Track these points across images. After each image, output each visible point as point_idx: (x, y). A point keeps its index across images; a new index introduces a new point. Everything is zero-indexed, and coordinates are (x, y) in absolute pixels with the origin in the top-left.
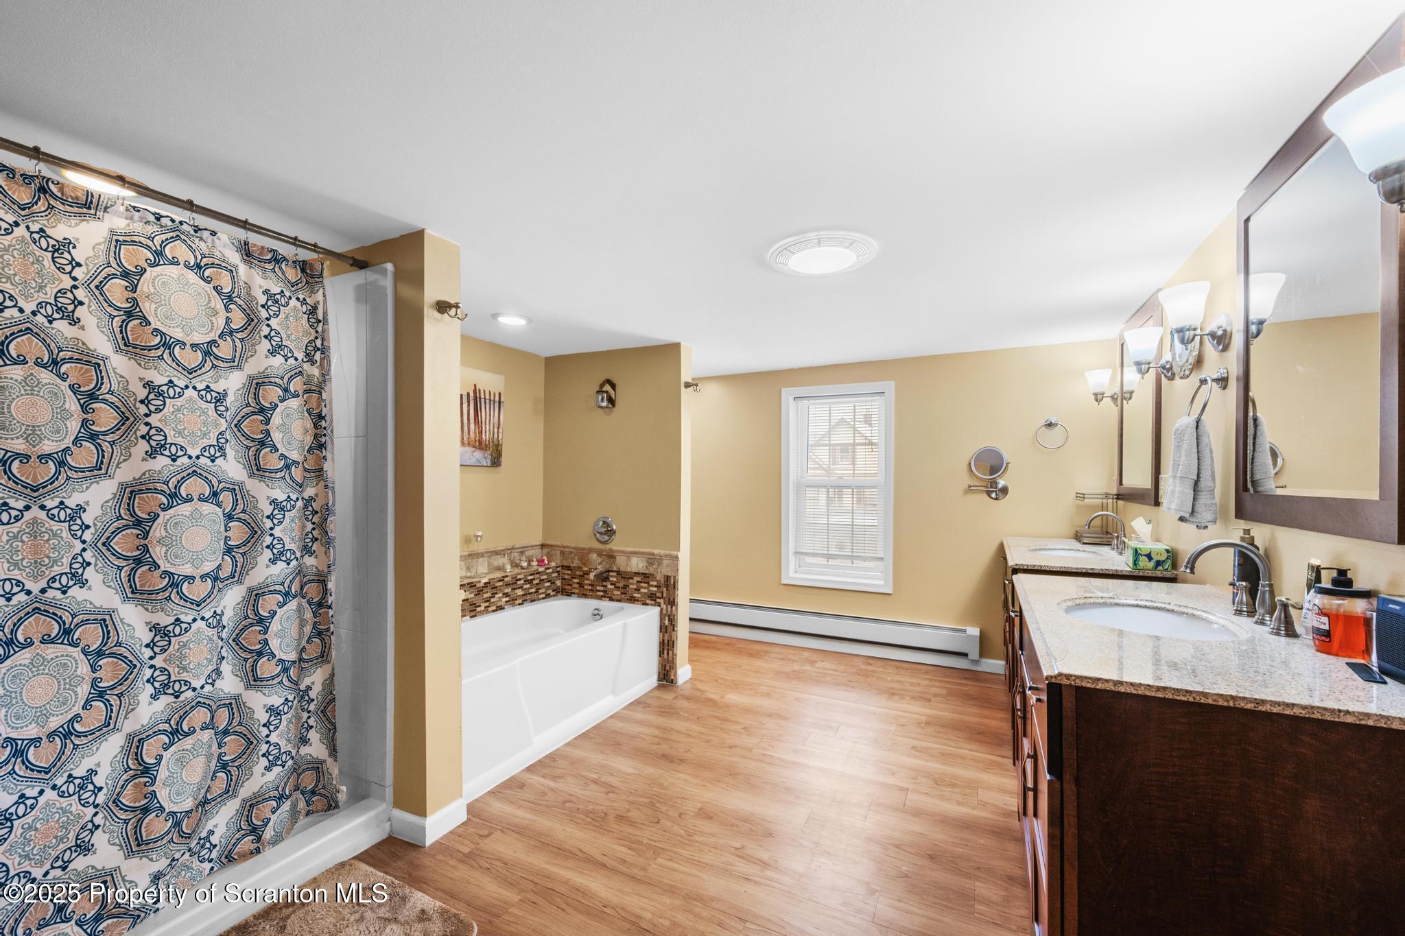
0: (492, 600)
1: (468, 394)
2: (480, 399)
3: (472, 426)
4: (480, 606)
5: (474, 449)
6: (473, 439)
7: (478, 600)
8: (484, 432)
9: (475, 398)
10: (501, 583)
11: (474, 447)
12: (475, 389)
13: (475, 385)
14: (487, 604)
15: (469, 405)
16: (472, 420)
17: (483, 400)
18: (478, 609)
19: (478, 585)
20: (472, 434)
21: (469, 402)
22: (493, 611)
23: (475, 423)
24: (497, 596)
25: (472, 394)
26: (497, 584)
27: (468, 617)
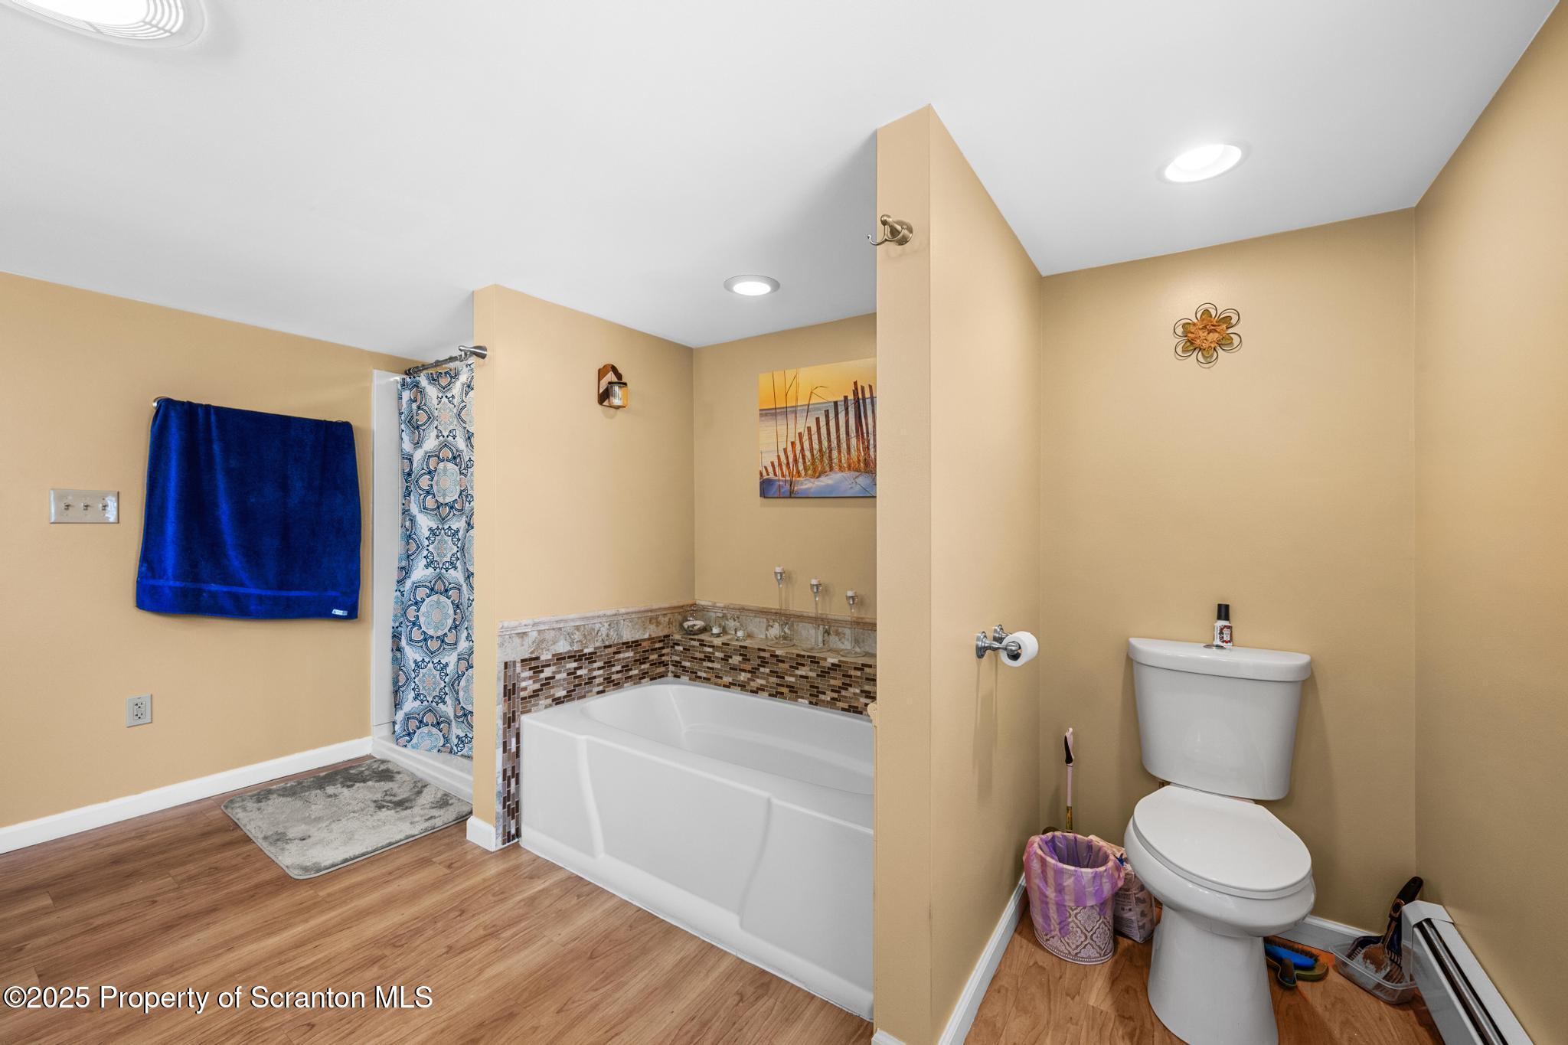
0: (843, 693)
1: (846, 398)
2: (864, 399)
3: (853, 441)
4: (824, 693)
5: (857, 474)
6: (856, 459)
7: (821, 683)
8: (871, 447)
9: (857, 401)
10: (859, 673)
11: (857, 470)
12: (856, 389)
13: (855, 383)
14: (835, 695)
15: (847, 414)
16: (853, 433)
17: (868, 401)
18: (822, 697)
19: (822, 663)
20: (854, 453)
21: (847, 409)
22: (843, 709)
23: (857, 436)
24: (851, 690)
25: (851, 397)
26: (852, 673)
27: (807, 702)
